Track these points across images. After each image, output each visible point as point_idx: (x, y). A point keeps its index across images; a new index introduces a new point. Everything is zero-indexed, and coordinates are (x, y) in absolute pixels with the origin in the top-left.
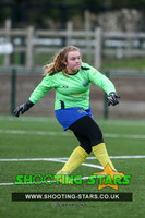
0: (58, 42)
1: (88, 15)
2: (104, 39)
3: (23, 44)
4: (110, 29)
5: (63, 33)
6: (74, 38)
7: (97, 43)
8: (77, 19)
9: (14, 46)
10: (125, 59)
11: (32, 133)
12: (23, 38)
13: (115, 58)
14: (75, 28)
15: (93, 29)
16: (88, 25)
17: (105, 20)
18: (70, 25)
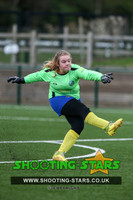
0: (56, 43)
1: (81, 21)
2: (94, 41)
3: (28, 46)
4: (100, 33)
5: (60, 36)
6: (70, 40)
7: (89, 45)
8: (73, 24)
9: (20, 47)
10: (112, 58)
11: (35, 119)
12: (27, 40)
13: (104, 57)
14: (71, 32)
15: (85, 33)
16: (81, 29)
17: (96, 26)
18: (66, 29)
